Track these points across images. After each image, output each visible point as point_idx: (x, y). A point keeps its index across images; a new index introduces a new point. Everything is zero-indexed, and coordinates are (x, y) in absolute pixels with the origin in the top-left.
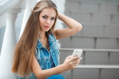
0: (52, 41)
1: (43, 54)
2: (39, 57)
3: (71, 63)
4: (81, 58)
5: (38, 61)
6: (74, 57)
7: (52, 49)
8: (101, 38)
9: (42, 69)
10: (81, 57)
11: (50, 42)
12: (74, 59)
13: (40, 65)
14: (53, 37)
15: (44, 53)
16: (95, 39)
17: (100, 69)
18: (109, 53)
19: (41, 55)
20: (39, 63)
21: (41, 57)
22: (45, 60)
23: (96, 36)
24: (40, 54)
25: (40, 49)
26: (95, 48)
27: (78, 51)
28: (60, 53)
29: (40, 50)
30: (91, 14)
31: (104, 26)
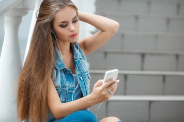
0: (79, 57)
1: (65, 79)
2: (59, 83)
3: (104, 93)
4: (118, 81)
5: (57, 90)
6: (106, 83)
7: (80, 71)
8: (152, 54)
9: (62, 102)
10: (117, 79)
11: (76, 59)
12: (106, 85)
13: (59, 95)
14: (81, 53)
15: (67, 77)
16: (143, 55)
17: (151, 102)
18: (164, 77)
19: (62, 80)
20: (58, 92)
21: (61, 83)
22: (68, 88)
23: (144, 51)
24: (60, 78)
25: (61, 70)
26: (142, 69)
27: (111, 73)
28: (90, 78)
29: (61, 72)
30: (137, 18)
31: (157, 37)
